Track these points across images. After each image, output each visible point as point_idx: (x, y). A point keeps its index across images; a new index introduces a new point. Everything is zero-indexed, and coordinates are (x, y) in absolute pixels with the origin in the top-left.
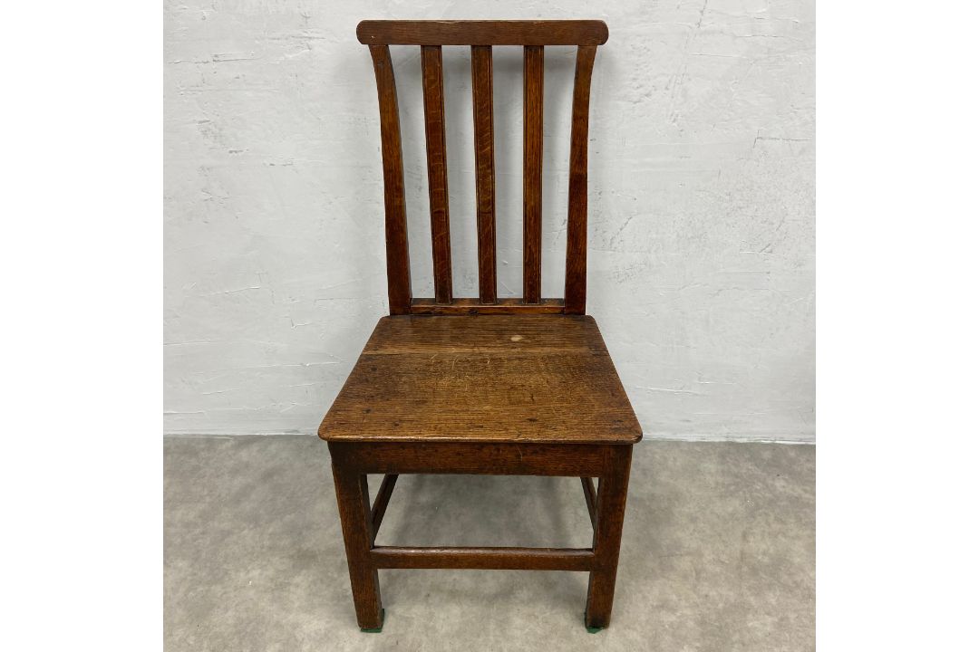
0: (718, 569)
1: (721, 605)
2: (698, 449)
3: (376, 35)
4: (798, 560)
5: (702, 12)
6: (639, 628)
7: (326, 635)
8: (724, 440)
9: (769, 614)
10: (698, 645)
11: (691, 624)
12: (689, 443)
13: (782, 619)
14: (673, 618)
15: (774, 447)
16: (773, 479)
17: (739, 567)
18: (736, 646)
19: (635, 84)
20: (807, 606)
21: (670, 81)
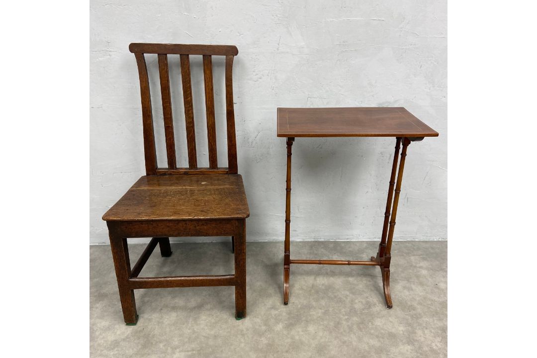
0: (301, 292)
1: (299, 306)
2: (301, 244)
3: (138, 49)
4: (338, 287)
5: (278, 44)
6: (260, 317)
7: (108, 327)
8: (313, 240)
9: (321, 309)
10: (286, 322)
11: (284, 314)
12: (297, 242)
13: (326, 311)
14: (276, 312)
15: (335, 242)
16: (332, 255)
17: (310, 291)
18: (303, 322)
19: (254, 74)
20: (338, 305)
21: (269, 73)
